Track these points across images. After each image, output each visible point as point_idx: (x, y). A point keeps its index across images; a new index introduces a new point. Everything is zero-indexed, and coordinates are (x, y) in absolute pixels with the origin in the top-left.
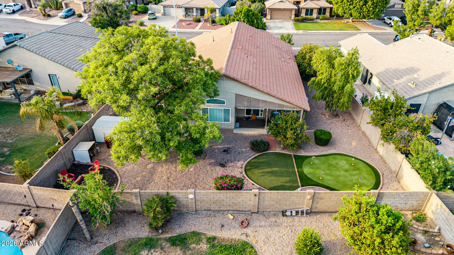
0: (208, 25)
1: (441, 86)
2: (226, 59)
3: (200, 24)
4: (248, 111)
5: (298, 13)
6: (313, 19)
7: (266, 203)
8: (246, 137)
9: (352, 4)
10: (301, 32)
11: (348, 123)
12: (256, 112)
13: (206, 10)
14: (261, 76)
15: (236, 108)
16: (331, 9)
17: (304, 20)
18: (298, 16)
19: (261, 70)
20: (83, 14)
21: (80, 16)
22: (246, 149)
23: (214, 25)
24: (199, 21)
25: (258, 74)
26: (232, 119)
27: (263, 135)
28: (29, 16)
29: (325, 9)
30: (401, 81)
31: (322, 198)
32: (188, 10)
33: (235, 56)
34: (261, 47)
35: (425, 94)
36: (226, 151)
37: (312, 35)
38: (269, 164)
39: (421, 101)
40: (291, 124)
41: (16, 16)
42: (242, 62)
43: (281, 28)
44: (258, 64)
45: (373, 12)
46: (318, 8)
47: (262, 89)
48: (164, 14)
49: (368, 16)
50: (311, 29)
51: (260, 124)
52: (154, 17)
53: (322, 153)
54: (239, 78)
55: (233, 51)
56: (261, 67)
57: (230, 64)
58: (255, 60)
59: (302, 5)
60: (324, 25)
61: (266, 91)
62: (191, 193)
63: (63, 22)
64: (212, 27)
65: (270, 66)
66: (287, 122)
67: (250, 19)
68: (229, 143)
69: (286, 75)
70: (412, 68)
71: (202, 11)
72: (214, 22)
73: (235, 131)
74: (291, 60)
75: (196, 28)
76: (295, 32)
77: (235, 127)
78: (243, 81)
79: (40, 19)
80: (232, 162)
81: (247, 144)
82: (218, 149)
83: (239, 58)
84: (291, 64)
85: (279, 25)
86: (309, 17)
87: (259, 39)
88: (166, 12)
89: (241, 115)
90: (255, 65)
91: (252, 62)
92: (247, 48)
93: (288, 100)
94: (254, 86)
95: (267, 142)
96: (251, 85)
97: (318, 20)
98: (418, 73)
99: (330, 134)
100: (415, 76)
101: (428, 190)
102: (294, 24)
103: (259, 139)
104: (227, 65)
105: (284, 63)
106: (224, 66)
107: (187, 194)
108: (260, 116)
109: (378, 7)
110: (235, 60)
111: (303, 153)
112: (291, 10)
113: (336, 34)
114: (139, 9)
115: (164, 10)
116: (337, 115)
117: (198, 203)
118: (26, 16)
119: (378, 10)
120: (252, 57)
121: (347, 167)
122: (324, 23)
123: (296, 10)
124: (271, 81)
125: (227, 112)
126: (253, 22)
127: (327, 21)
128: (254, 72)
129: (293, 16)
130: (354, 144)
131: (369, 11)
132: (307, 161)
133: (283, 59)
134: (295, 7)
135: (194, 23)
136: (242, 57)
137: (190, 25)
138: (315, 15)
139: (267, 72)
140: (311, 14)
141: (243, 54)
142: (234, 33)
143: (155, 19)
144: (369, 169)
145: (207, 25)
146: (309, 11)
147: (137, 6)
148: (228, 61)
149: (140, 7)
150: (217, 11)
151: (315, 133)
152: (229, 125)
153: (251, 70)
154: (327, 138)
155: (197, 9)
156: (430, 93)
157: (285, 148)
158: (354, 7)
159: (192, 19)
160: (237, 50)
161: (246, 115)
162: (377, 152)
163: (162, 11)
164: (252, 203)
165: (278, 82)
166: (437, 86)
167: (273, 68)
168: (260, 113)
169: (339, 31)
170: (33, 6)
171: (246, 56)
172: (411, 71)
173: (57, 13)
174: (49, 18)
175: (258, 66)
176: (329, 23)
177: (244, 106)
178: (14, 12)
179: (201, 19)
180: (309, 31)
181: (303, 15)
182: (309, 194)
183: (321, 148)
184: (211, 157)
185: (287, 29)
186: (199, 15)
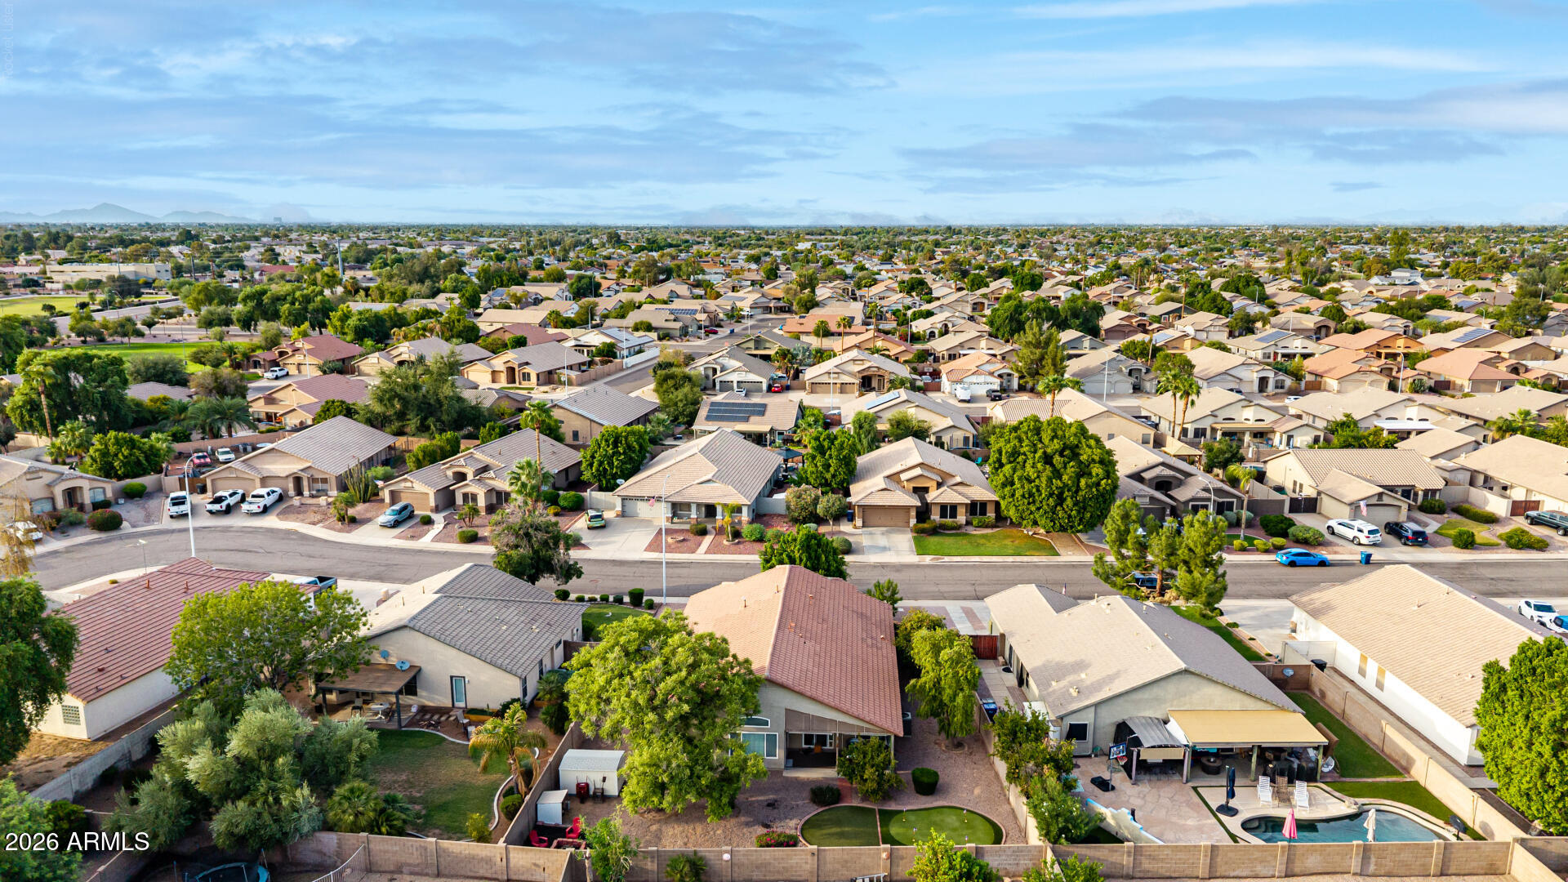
0: (725, 542)
1: (1110, 694)
2: (770, 650)
3: (708, 539)
4: (809, 738)
5: (923, 513)
6: (959, 527)
7: (829, 867)
8: (802, 784)
9: (1034, 502)
10: (927, 559)
11: (976, 757)
12: (822, 739)
13: (719, 509)
14: (827, 677)
15: (786, 733)
16: (997, 504)
17: (936, 531)
18: (924, 522)
19: (827, 667)
20: (434, 516)
21: (428, 521)
22: (803, 800)
23: (739, 543)
24: (703, 532)
25: (821, 675)
26: (780, 754)
27: (833, 779)
28: (302, 521)
29: (984, 504)
30: (1063, 683)
31: (902, 858)
32: (678, 509)
33: (785, 645)
34: (831, 619)
35: (1087, 707)
36: (771, 805)
37: (950, 567)
38: (838, 823)
39: (1086, 718)
40: (872, 758)
41: (272, 521)
42: (795, 654)
43: (884, 549)
44: (823, 654)
45: (1081, 520)
46: (966, 504)
47: (826, 701)
48: (623, 514)
49: (1072, 527)
50: (953, 551)
51: (827, 760)
52: (602, 523)
53: (923, 807)
54: (790, 683)
55: (781, 635)
56: (828, 661)
57: (776, 659)
58: (818, 648)
59: (931, 497)
60: (982, 541)
61: (833, 704)
62: (726, 852)
63: (391, 539)
64: (733, 548)
65: (844, 658)
66: (865, 754)
67: (813, 555)
68: (777, 791)
69: (870, 673)
70: (1082, 661)
71: (710, 510)
72: (737, 534)
73: (787, 774)
74: (884, 643)
75: (699, 551)
76: (914, 559)
77: (786, 767)
78: (797, 689)
79: (335, 530)
80: (781, 820)
81: (806, 794)
82: (758, 801)
83: (790, 647)
84: (884, 651)
85: (882, 541)
86: (948, 521)
87: (827, 600)
88: (626, 509)
89: (795, 746)
90: (817, 658)
91: (812, 654)
92: (804, 625)
93: (867, 719)
94: (814, 695)
95: (838, 790)
96: (809, 694)
97: (971, 530)
98: (1088, 671)
99: (936, 774)
100: (1083, 676)
101: (1041, 843)
102: (915, 538)
103: (825, 786)
104: (771, 662)
105: (870, 650)
106: (767, 663)
107: (722, 853)
108: (828, 747)
109: (1089, 509)
110: (783, 651)
111: (892, 806)
112: (907, 508)
113: (1005, 567)
114: (562, 503)
115: (623, 506)
116: (959, 745)
117: (736, 869)
118: (295, 521)
119: (1089, 515)
120: (813, 643)
121: (957, 824)
122: (983, 536)
123: (917, 507)
124: (843, 685)
125: (771, 739)
126: (818, 558)
127: (989, 531)
128: (816, 670)
129: (913, 521)
130: (977, 791)
131: (1070, 516)
132: (899, 816)
133: (869, 641)
134: (915, 502)
135: (690, 536)
136: (796, 643)
137: (685, 544)
138: (961, 518)
139: (838, 670)
140: (954, 515)
141: (797, 638)
142: (781, 594)
143: (603, 527)
144: (988, 826)
145: (721, 543)
146: (949, 510)
147: (558, 495)
148: (773, 655)
149: (565, 499)
150: (745, 510)
151: (913, 774)
152: (775, 762)
153: (810, 667)
154: (931, 780)
155: (699, 505)
156: (1097, 705)
157: (865, 798)
158: (1038, 509)
159: (687, 527)
160: (787, 631)
161: (804, 746)
162: (1009, 803)
163: (619, 508)
164: (808, 867)
165: (855, 688)
166: (1106, 693)
167: (849, 661)
168: (828, 741)
169: (1011, 559)
170: (306, 493)
171: (803, 640)
172: (1080, 666)
173: (367, 511)
174: (353, 525)
175: (822, 660)
176: (993, 536)
177: (800, 730)
178: (266, 510)
179: (709, 527)
180: (947, 559)
181: (935, 516)
182: (885, 850)
183: (923, 798)
184: (748, 813)
185: (898, 552)
186: (703, 515)
